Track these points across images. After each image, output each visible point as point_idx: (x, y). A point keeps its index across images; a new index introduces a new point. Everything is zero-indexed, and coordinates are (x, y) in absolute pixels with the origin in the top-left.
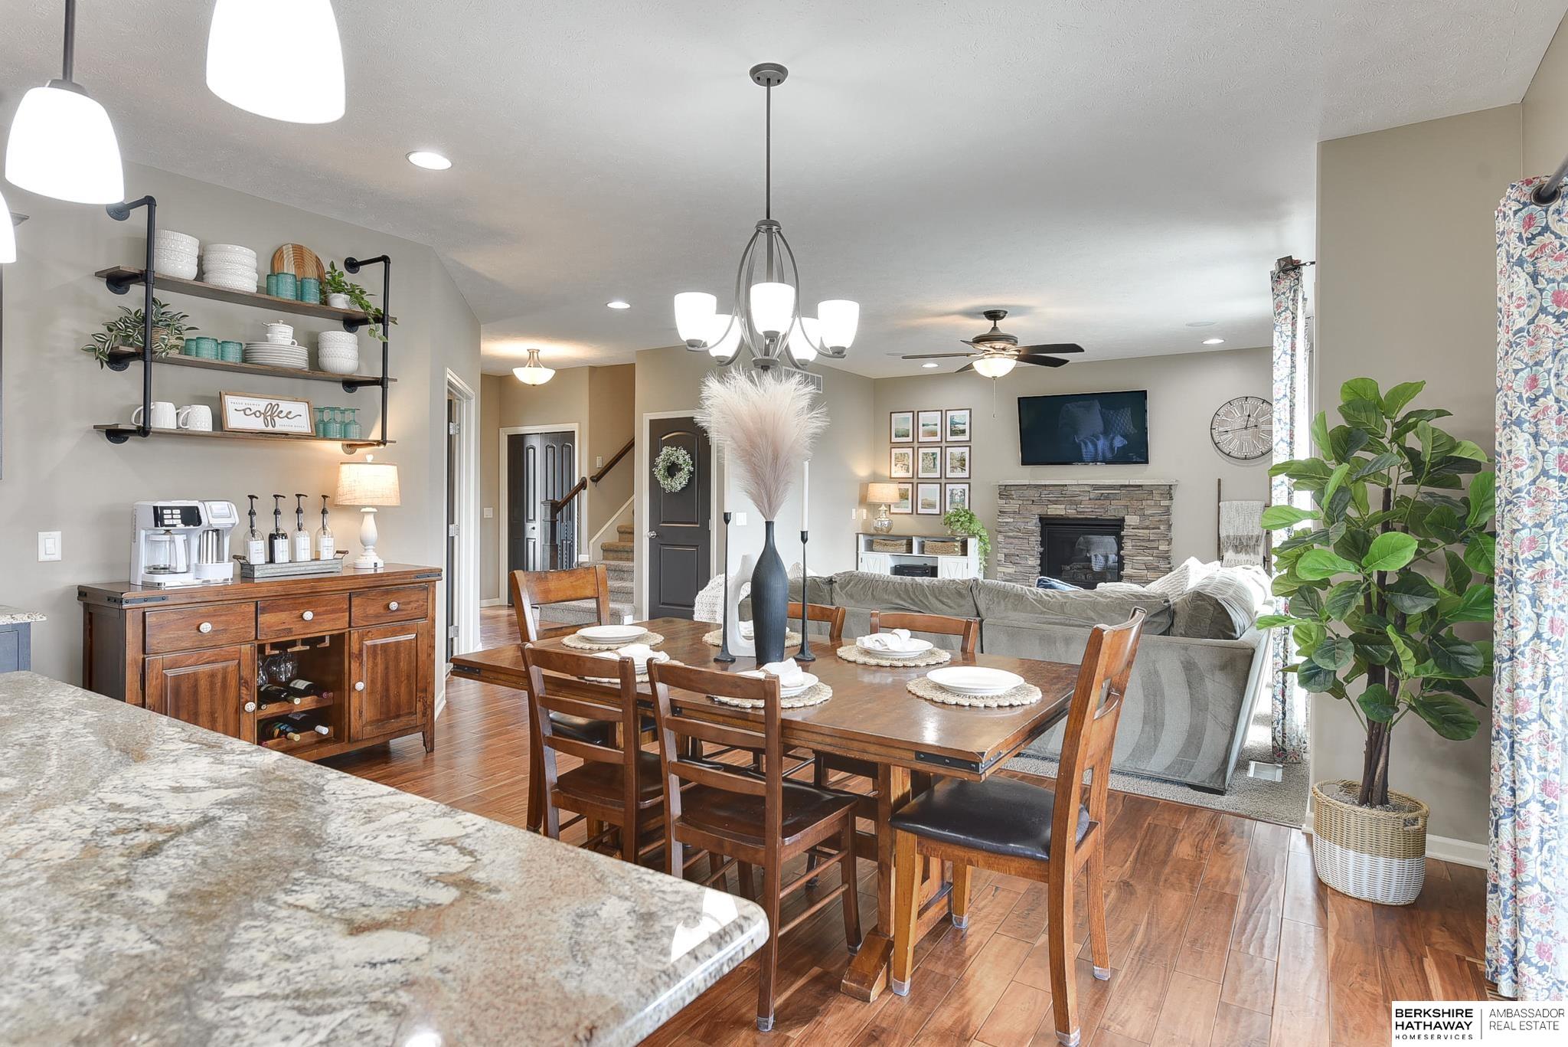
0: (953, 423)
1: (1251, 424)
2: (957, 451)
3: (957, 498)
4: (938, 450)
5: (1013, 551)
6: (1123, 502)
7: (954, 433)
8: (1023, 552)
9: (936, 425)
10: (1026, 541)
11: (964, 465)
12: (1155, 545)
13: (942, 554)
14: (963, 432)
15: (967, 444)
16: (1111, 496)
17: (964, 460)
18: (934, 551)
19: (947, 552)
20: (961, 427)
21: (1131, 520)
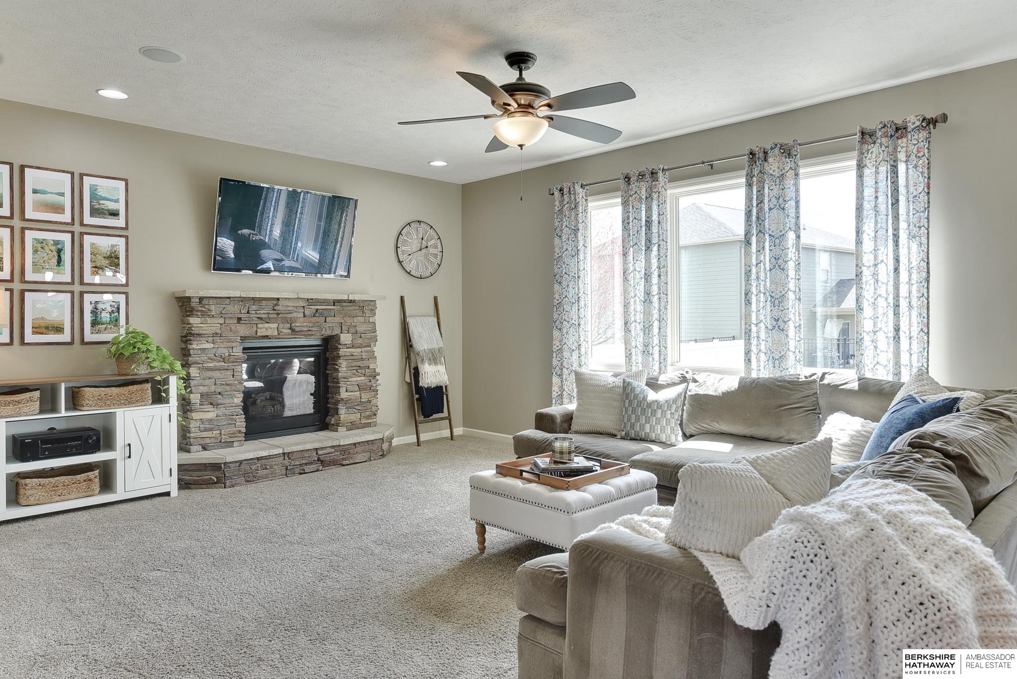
0: (94, 196)
1: (424, 246)
2: (105, 243)
3: (105, 317)
4: (66, 238)
5: (213, 388)
6: (338, 319)
7: (95, 212)
8: (228, 388)
9: (62, 194)
10: (230, 373)
11: (117, 265)
12: (366, 363)
13: (120, 405)
14: (114, 214)
15: (122, 232)
16: (326, 313)
17: (118, 258)
18: (102, 401)
19: (129, 402)
20: (111, 206)
21: (346, 338)
